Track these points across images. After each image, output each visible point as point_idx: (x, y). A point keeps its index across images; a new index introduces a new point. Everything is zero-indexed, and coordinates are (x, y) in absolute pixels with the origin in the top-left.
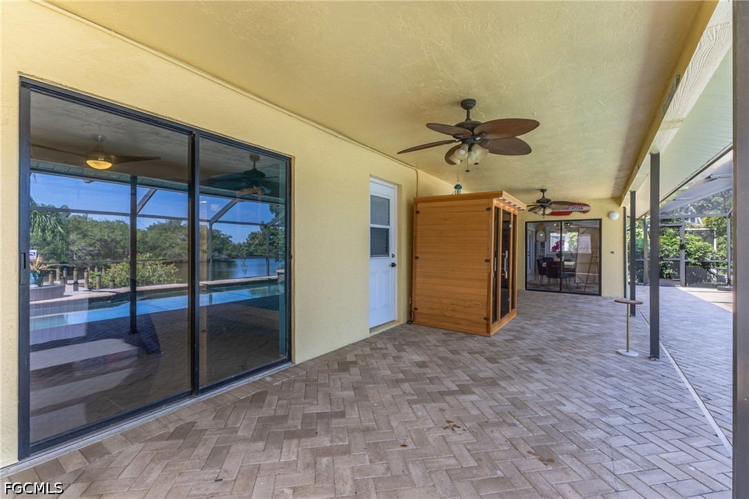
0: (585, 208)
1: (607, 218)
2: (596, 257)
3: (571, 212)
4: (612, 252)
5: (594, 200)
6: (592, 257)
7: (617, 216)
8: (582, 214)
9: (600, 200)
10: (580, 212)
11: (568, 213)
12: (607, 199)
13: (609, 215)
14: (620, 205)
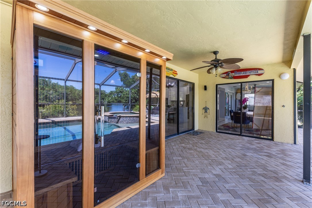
0: (260, 72)
1: (279, 78)
2: (270, 109)
3: (249, 76)
4: (283, 106)
5: (268, 65)
6: (266, 109)
7: (288, 76)
8: (257, 76)
9: (273, 65)
10: (256, 75)
11: (246, 77)
12: (279, 63)
13: (280, 76)
14: (290, 68)
